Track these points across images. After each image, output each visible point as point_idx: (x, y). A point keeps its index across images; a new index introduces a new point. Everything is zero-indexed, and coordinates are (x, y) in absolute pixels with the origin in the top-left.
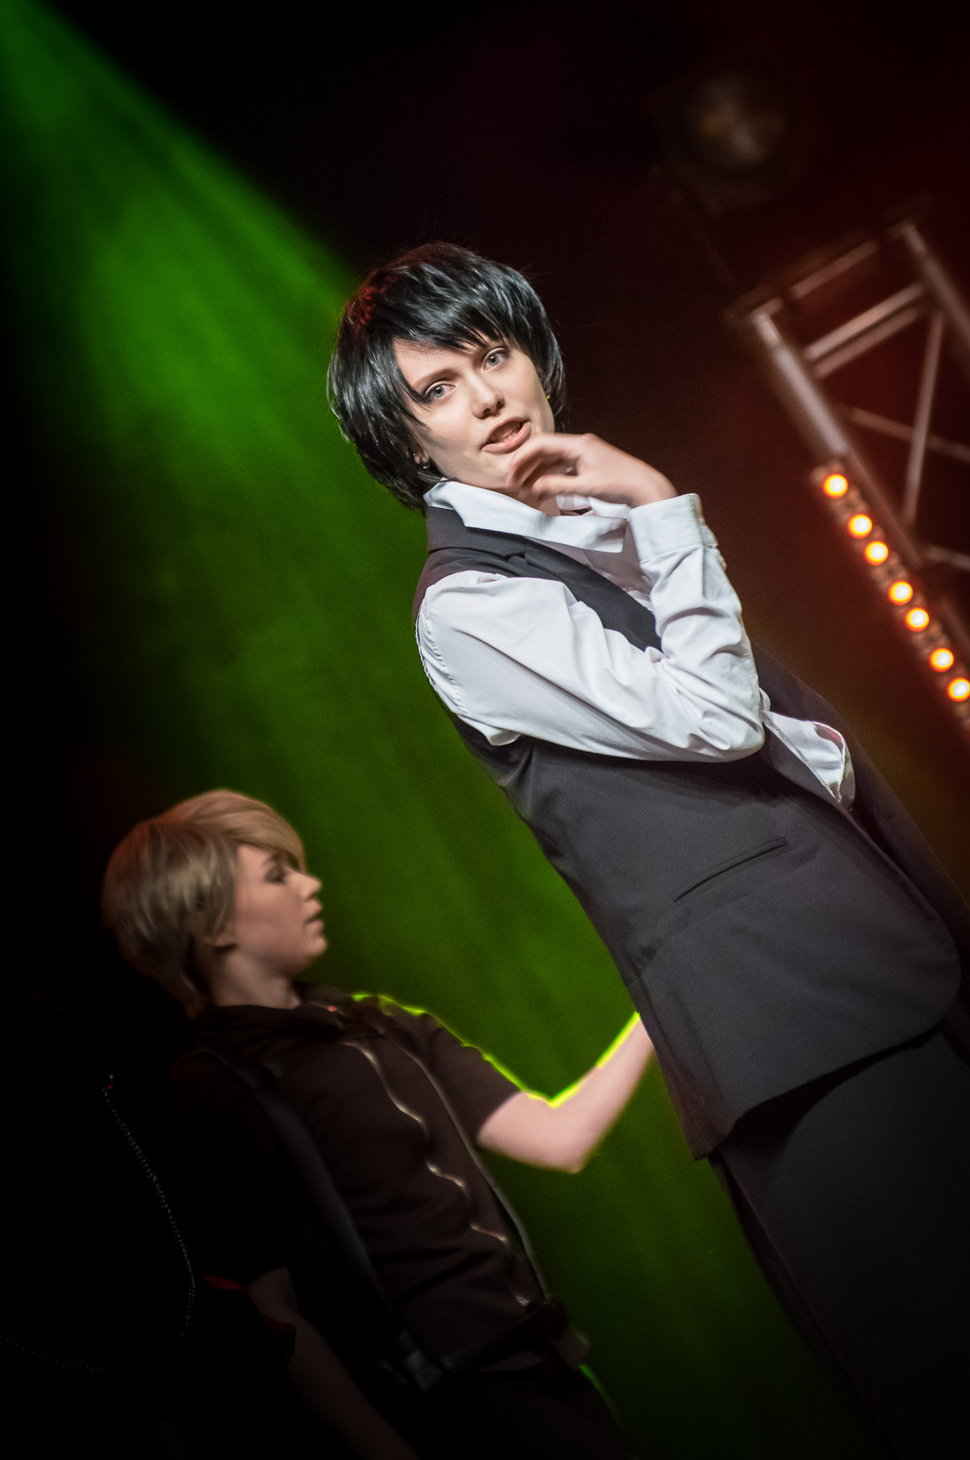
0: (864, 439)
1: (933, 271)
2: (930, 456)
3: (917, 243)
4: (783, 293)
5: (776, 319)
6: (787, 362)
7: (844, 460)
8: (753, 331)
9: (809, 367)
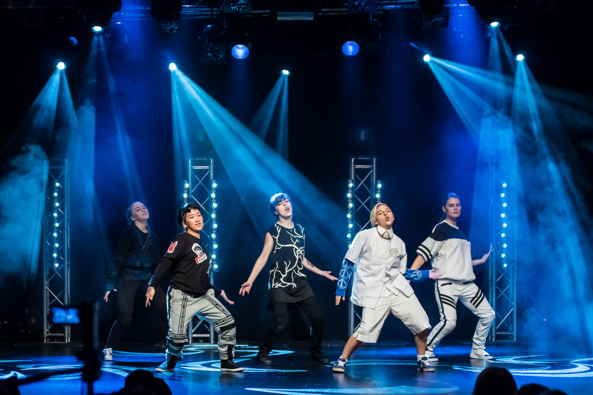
0: (356, 178)
1: (375, 165)
2: (362, 184)
3: (374, 161)
4: (357, 158)
5: (354, 160)
6: (353, 165)
7: (353, 180)
8: (351, 160)
9: (354, 167)
